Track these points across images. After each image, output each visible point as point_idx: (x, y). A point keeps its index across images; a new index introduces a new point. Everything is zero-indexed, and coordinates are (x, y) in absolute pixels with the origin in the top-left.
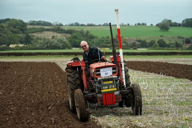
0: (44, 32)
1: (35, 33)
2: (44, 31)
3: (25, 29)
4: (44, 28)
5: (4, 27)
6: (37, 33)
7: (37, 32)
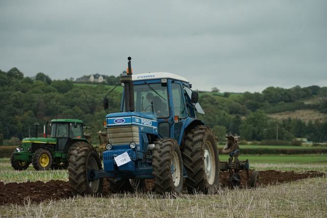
0: (298, 111)
1: (279, 113)
2: (299, 108)
3: (262, 106)
4: (303, 103)
5: (215, 102)
6: (282, 113)
7: (284, 111)
